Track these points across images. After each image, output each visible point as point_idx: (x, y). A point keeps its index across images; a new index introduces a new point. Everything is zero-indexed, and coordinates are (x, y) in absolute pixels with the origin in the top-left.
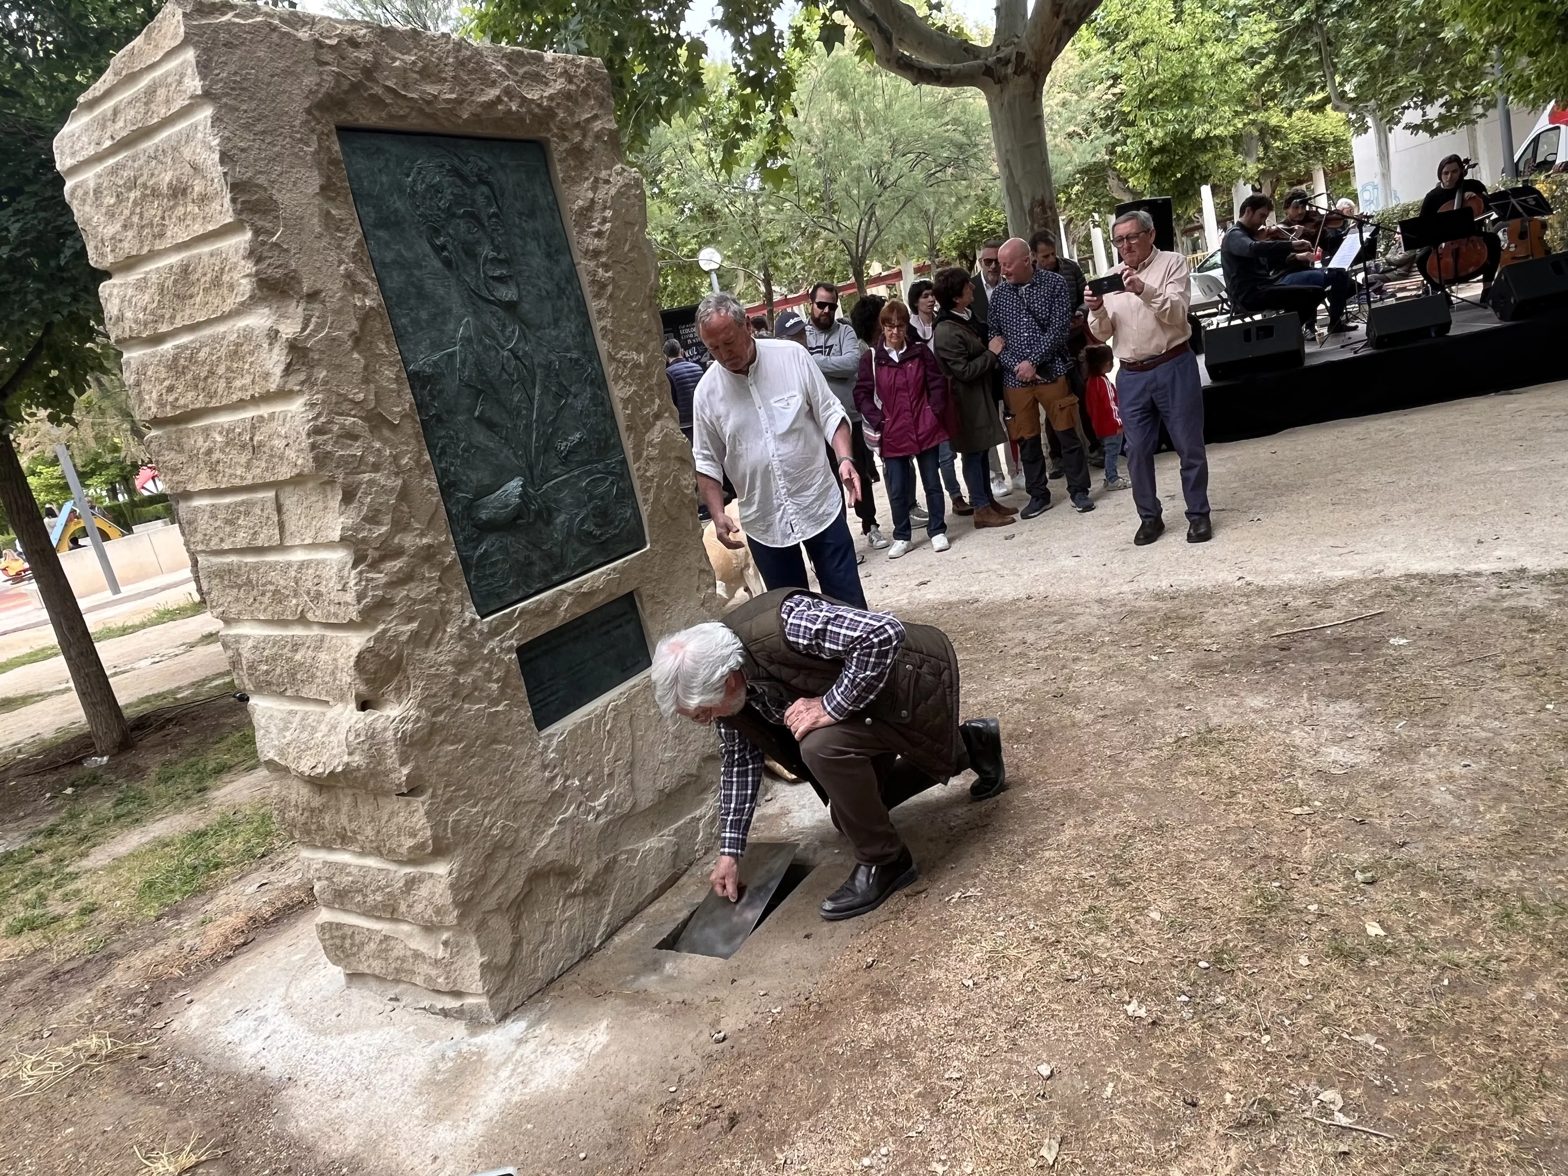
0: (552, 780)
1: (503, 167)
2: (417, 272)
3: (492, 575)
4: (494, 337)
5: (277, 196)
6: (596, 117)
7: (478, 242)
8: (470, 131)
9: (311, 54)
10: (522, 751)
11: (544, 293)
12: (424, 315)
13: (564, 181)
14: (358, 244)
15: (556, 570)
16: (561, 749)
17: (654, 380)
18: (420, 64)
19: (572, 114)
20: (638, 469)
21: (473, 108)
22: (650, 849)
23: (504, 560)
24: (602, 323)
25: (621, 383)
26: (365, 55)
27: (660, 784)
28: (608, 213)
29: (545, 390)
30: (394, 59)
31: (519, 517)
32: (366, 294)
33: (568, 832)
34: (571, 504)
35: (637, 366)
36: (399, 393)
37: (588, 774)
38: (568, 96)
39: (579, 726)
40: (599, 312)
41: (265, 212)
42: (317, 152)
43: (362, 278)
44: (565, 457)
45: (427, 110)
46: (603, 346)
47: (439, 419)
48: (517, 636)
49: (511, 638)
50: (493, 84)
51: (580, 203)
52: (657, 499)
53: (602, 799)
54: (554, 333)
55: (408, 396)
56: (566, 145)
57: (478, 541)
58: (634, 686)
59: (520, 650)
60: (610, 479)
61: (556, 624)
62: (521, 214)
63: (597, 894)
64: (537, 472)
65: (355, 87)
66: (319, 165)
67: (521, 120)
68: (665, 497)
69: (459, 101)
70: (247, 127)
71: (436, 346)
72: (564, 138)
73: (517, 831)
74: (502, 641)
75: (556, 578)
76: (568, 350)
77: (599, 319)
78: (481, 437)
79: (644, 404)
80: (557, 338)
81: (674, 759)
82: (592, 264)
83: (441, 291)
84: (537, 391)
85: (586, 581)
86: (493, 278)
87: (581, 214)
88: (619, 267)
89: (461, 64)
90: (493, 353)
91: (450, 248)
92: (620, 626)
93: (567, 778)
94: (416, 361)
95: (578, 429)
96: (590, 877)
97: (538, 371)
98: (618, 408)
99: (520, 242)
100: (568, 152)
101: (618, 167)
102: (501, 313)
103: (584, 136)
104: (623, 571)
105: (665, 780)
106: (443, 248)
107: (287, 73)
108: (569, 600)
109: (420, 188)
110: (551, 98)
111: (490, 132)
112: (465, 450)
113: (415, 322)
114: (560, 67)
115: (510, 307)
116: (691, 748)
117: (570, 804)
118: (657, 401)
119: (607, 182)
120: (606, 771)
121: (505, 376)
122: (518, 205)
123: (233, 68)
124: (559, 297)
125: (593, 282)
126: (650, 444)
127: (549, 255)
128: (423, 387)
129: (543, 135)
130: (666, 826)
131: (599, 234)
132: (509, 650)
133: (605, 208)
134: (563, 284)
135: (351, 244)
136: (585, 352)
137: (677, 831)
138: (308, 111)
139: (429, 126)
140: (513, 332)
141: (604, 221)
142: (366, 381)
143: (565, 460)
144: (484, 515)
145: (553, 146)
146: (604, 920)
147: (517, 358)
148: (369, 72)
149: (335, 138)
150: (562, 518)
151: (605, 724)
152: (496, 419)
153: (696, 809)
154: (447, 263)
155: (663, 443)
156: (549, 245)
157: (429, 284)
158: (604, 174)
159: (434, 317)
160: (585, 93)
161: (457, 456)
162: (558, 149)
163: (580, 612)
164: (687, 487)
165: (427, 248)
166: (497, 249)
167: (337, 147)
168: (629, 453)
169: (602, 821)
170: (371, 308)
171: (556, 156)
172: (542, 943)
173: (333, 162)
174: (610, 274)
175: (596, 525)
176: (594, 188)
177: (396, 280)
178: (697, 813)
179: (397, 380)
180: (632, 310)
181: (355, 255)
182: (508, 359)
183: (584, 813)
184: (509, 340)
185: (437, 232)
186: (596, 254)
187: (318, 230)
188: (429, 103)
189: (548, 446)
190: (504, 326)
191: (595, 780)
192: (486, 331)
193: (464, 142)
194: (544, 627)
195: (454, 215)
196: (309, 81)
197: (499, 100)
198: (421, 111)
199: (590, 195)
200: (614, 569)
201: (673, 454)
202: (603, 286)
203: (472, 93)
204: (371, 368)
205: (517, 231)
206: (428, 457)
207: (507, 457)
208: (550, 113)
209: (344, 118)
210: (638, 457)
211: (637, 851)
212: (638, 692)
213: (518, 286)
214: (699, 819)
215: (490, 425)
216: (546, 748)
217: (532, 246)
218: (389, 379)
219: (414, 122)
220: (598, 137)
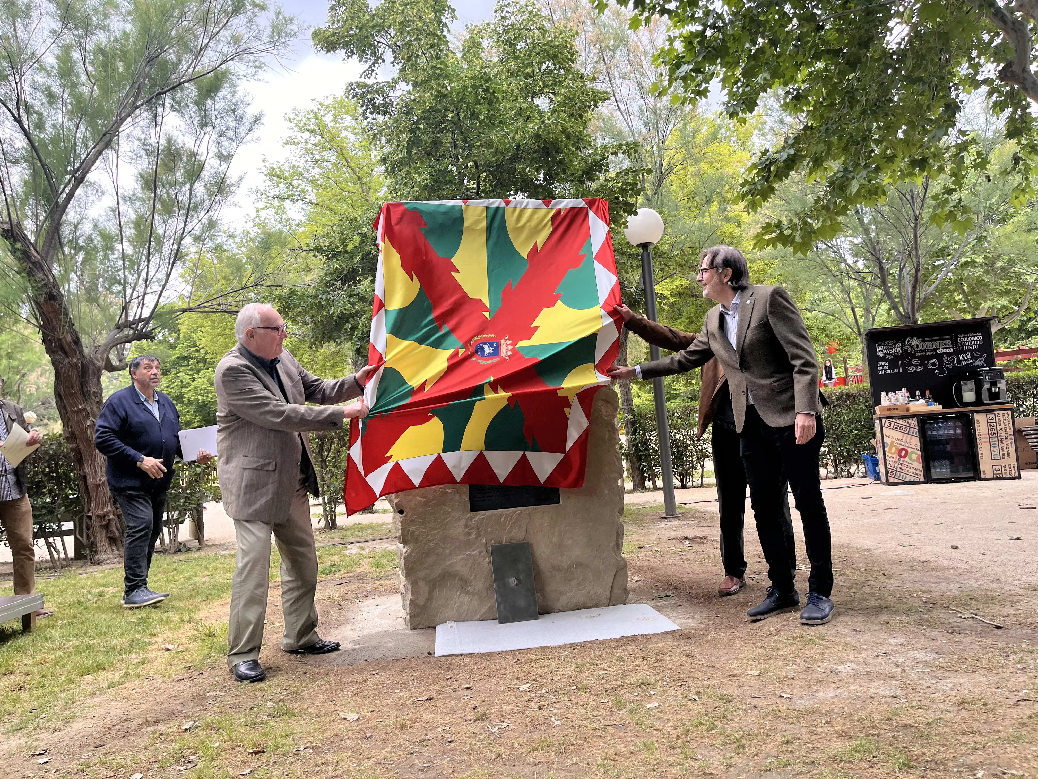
0: (469, 534)
10: (456, 514)
33: (470, 562)
37: (493, 540)
39: (495, 515)
63: (480, 598)
73: (443, 549)
93: (478, 536)
96: (477, 588)
116: (567, 554)
117: (477, 549)
120: (504, 542)
151: (511, 520)
216: (471, 519)
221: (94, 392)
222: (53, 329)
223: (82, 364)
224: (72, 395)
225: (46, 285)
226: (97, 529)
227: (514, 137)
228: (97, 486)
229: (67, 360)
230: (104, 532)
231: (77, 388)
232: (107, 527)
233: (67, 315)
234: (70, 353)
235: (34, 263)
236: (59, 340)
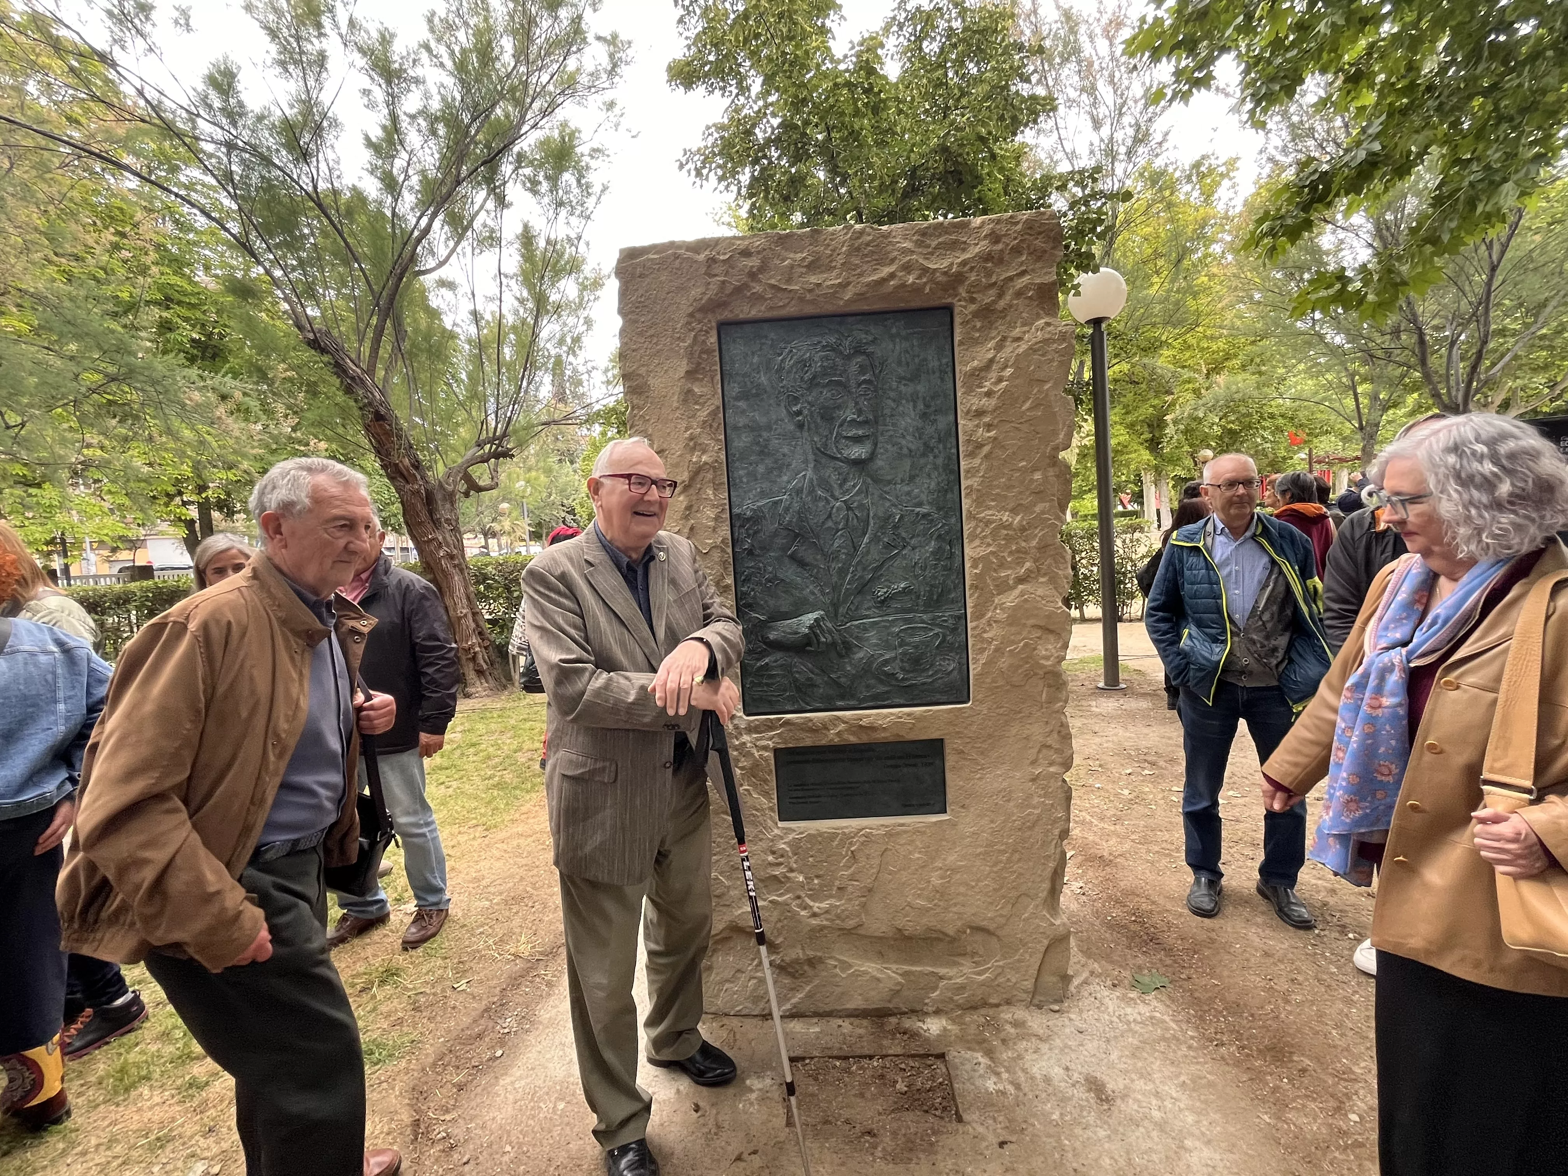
0: (775, 865)
1: (892, 337)
2: (765, 434)
3: (767, 685)
4: (829, 489)
5: (651, 382)
6: (1023, 273)
7: (839, 407)
8: (854, 308)
9: (703, 270)
11: (905, 451)
12: (761, 469)
13: (961, 343)
14: (713, 414)
15: (842, 697)
16: (795, 846)
17: (1034, 543)
18: (810, 258)
19: (989, 274)
20: (973, 629)
21: (859, 289)
22: (866, 973)
23: (784, 676)
24: (969, 482)
25: (977, 542)
26: (754, 262)
27: (900, 923)
28: (1009, 371)
29: (875, 539)
30: (783, 260)
31: (809, 644)
32: (704, 452)
33: (775, 913)
34: (877, 645)
35: (1009, 527)
36: (714, 529)
37: (817, 877)
38: (988, 257)
39: (821, 834)
40: (968, 471)
41: (640, 394)
42: (691, 346)
43: (705, 440)
44: (883, 602)
45: (808, 296)
46: (966, 504)
47: (750, 552)
48: (776, 740)
49: (771, 739)
50: (893, 260)
51: (976, 363)
52: (989, 663)
53: (824, 905)
54: (907, 489)
55: (725, 531)
56: (973, 307)
57: (762, 654)
58: (903, 825)
59: (776, 751)
60: (937, 630)
61: (824, 742)
62: (901, 379)
63: (793, 976)
64: (842, 610)
65: (738, 290)
66: (690, 355)
67: (917, 290)
68: (1004, 663)
69: (844, 286)
70: (641, 334)
71: (763, 494)
72: (972, 300)
73: (728, 888)
74: (757, 739)
75: (840, 703)
76: (920, 504)
77: (967, 478)
78: (790, 572)
79: (1002, 565)
80: (908, 493)
81: (928, 910)
82: (971, 425)
83: (785, 450)
84: (866, 540)
85: (869, 716)
86: (847, 438)
87: (972, 375)
88: (1008, 426)
89: (855, 250)
90: (821, 504)
91: (806, 412)
92: (915, 765)
93: (792, 870)
94: (740, 506)
95: (906, 579)
96: (787, 959)
97: (872, 522)
98: (968, 565)
99: (893, 405)
100: (976, 315)
101: (1041, 322)
102: (845, 467)
103: (1000, 296)
104: (920, 718)
105: (911, 924)
106: (799, 413)
107: (681, 289)
108: (842, 726)
109: (788, 364)
110: (964, 263)
111: (877, 306)
112: (769, 580)
113: (752, 475)
114: (986, 231)
115: (858, 463)
116: (955, 909)
117: (788, 891)
118: (1028, 565)
119: (1018, 339)
120: (837, 883)
121: (830, 524)
122: (901, 371)
123: (641, 292)
124: (924, 455)
125: (969, 441)
126: (1001, 606)
127: (924, 416)
128: (742, 526)
129: (949, 300)
130: (895, 962)
131: (989, 394)
132: (765, 748)
133: (1006, 367)
134: (932, 443)
135: (703, 414)
136: (939, 509)
137: (905, 974)
138: (691, 315)
139: (809, 310)
140: (854, 486)
141: (1000, 380)
142: (686, 518)
143: (884, 603)
144: (772, 636)
145: (957, 310)
146: (794, 1001)
147: (849, 508)
148: (753, 275)
149: (714, 333)
150: (861, 655)
151: (851, 844)
152: (809, 559)
153: (941, 966)
154: (800, 426)
155: (1015, 608)
156: (927, 406)
157: (775, 442)
158: (1016, 332)
159: (770, 471)
160: (1016, 251)
161: (759, 583)
162: (963, 311)
163: (853, 739)
164: (1047, 658)
165: (783, 413)
166: (860, 412)
167: (713, 339)
168: (969, 611)
169: (814, 922)
170: (706, 463)
171: (957, 320)
172: (727, 981)
173: (709, 352)
174: (992, 434)
175: (903, 669)
176: (999, 347)
177: (742, 441)
178: (942, 971)
179: (717, 519)
180: (1019, 470)
181: (704, 422)
182: (838, 509)
183: (799, 906)
184: (844, 493)
185: (796, 400)
186: (980, 413)
187: (675, 404)
188: (810, 291)
189: (863, 589)
190: (845, 480)
191: (821, 885)
192: (824, 483)
193: (850, 319)
194: (808, 741)
195: (818, 384)
196: (695, 292)
197: (892, 276)
198: (802, 299)
199: (990, 355)
200: (909, 715)
201: (1032, 622)
202: (980, 446)
203: (861, 275)
204: (695, 508)
205: (892, 394)
206: (730, 581)
207: (813, 593)
208: (958, 279)
209: (726, 315)
210: (979, 616)
211: (850, 966)
212: (905, 832)
213: (875, 445)
214: (941, 978)
215: (802, 564)
216: (779, 837)
217: (907, 407)
218: (708, 517)
219: (792, 310)
220: (1019, 294)
221: (447, 520)
222: (388, 455)
223: (427, 490)
224: (421, 524)
225: (370, 404)
226: (464, 661)
227: (908, 158)
228: (460, 618)
229: (408, 487)
230: (471, 665)
231: (424, 516)
232: (474, 659)
233: (399, 437)
234: (410, 479)
235: (353, 378)
236: (396, 465)
